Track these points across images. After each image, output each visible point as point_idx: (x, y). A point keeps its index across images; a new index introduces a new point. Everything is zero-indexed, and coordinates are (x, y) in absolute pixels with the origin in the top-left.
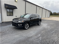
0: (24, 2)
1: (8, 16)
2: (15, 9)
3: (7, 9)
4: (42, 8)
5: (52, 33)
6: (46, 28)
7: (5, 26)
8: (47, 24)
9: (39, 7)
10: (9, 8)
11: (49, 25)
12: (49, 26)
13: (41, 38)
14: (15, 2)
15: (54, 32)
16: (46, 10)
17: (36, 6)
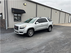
0: (35, 5)
1: (15, 22)
2: (23, 14)
3: (14, 13)
4: (60, 11)
5: (63, 45)
6: (58, 37)
7: (9, 33)
8: (62, 32)
9: (55, 10)
11: (64, 34)
12: (64, 36)
13: (44, 51)
15: (67, 44)
16: (66, 13)
17: (51, 9)
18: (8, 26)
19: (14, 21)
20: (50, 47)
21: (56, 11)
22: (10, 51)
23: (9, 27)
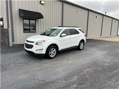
0: (60, 3)
1: (25, 34)
2: (39, 19)
3: (24, 19)
4: (103, 15)
5: (110, 74)
7: (15, 52)
8: (107, 52)
10: (28, 18)
13: (75, 86)
14: (40, 5)
15: (116, 73)
16: (113, 18)
17: (87, 11)
18: (13, 41)
19: (24, 32)
20: (86, 77)
21: (96, 15)
22: (14, 84)
23: (15, 43)
